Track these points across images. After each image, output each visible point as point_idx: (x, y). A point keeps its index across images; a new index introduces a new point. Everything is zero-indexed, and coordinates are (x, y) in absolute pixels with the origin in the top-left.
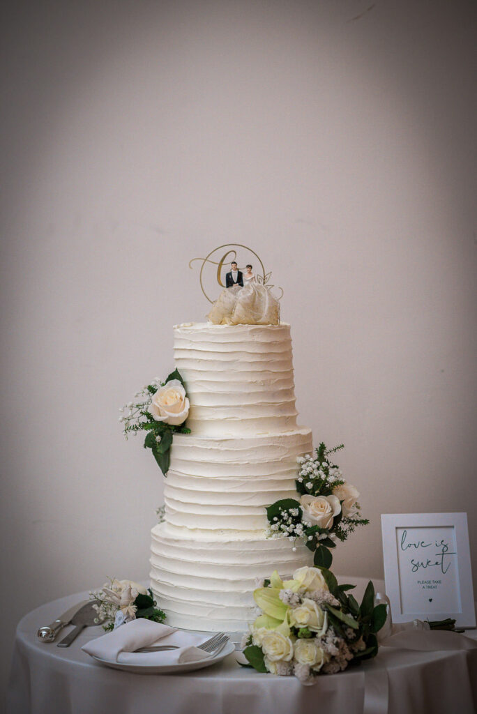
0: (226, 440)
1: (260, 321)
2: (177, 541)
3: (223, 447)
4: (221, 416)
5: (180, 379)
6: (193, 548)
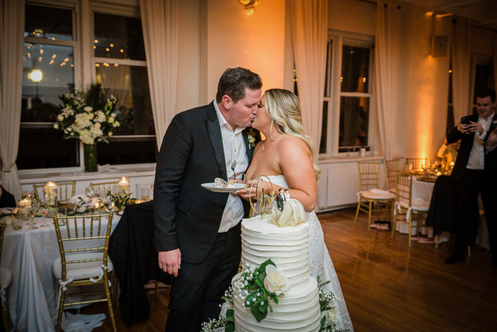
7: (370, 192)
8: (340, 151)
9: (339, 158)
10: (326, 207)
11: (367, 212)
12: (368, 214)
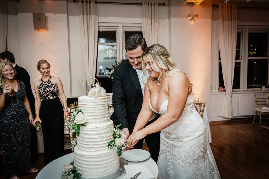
0: (96, 128)
1: (102, 96)
2: (84, 155)
3: (96, 129)
4: (94, 121)
5: (82, 112)
6: (90, 157)
7: (262, 108)
8: (248, 88)
9: (247, 91)
10: (238, 116)
11: (259, 119)
12: (259, 120)
